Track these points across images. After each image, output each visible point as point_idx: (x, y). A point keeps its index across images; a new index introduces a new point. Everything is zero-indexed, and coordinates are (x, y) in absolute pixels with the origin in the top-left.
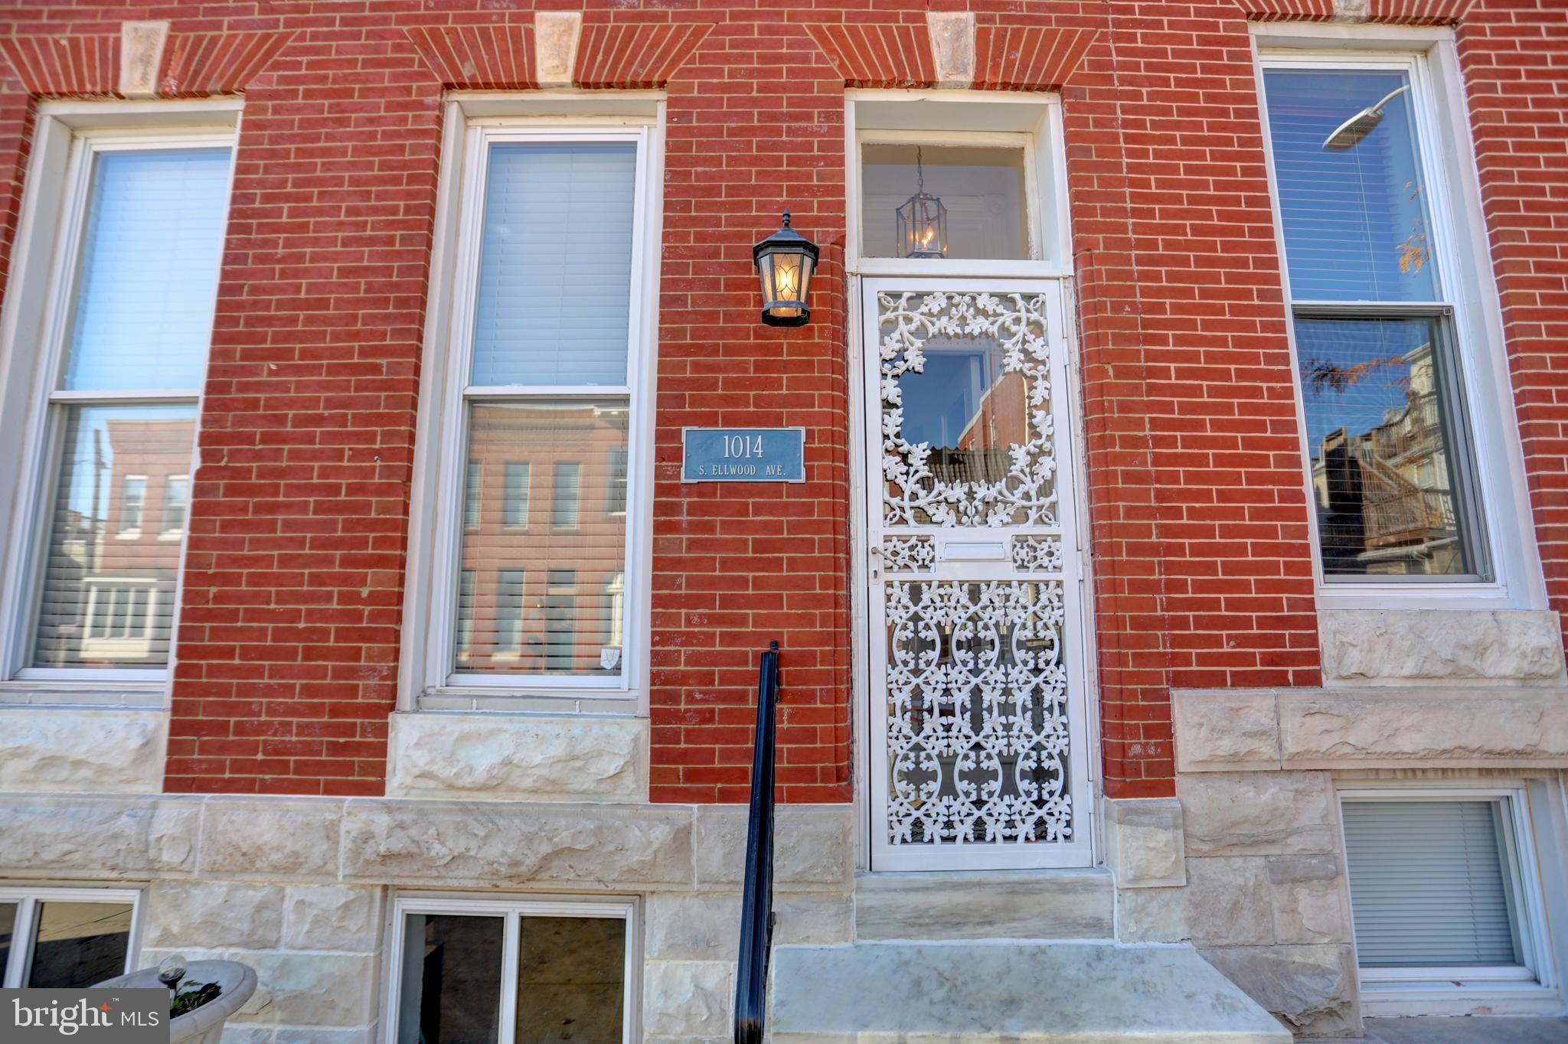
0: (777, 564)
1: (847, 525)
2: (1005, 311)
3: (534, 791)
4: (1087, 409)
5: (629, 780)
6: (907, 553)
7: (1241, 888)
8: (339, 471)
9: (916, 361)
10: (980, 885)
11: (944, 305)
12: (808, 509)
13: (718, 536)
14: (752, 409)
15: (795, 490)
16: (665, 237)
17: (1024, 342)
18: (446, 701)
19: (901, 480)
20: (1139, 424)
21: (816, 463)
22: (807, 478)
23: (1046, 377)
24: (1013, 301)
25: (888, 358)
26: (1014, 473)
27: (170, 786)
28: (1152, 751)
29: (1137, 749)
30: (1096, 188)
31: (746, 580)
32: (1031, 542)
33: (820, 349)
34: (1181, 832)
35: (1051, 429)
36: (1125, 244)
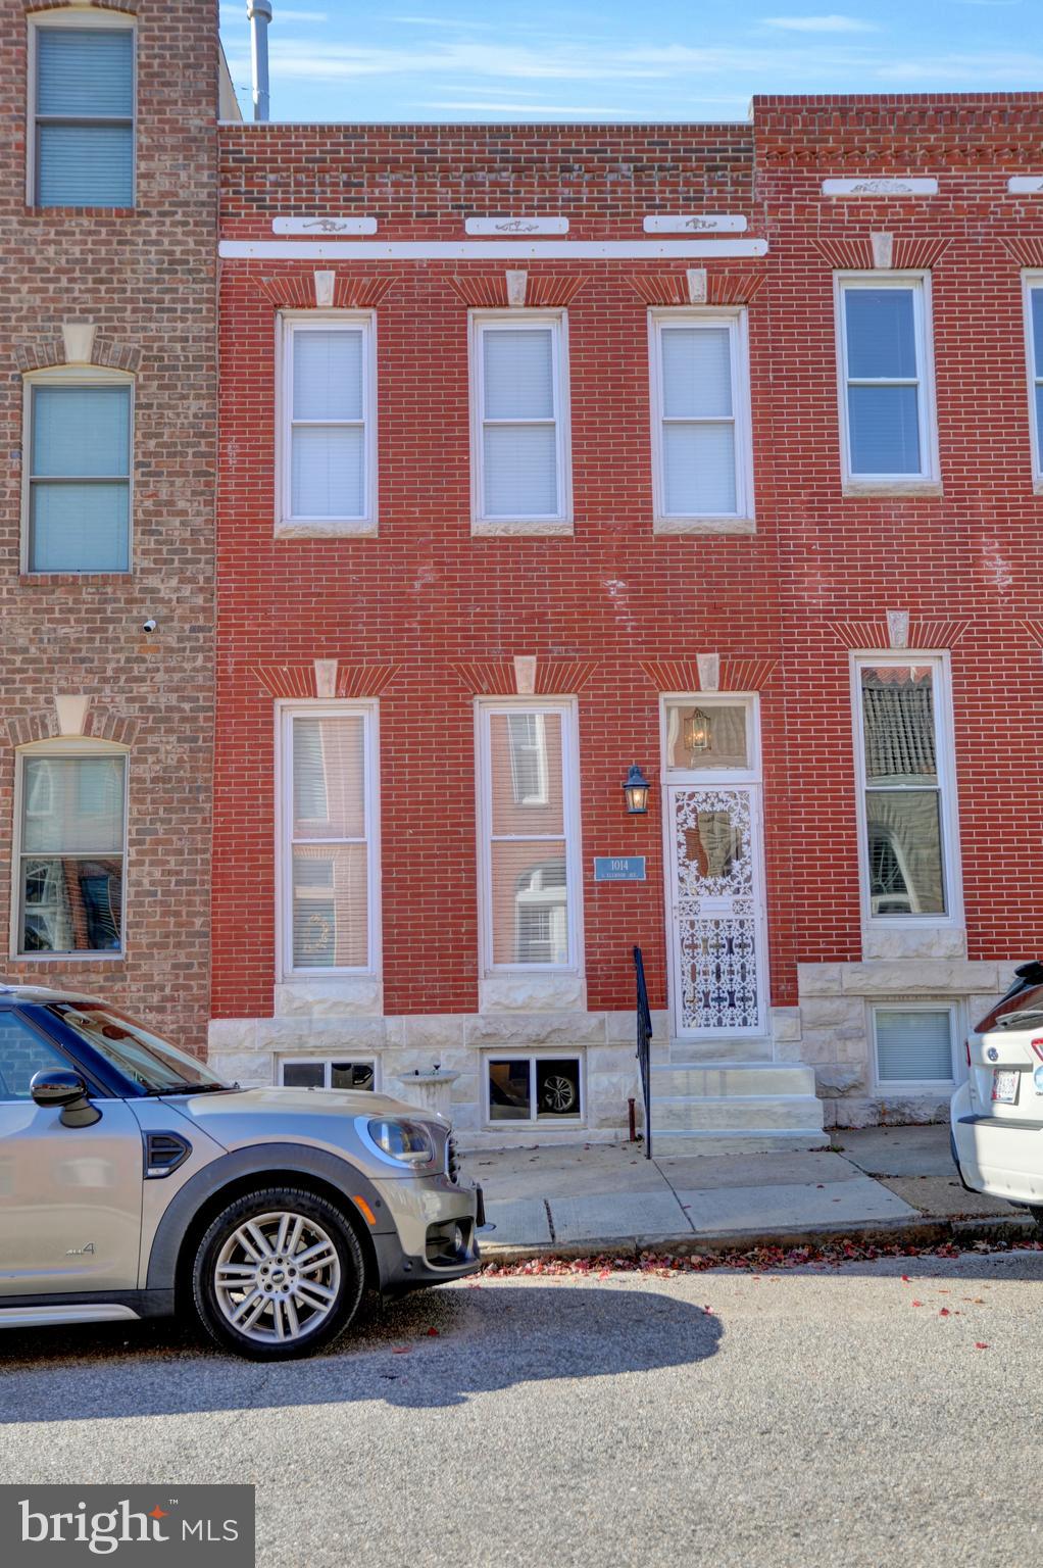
0: (635, 914)
1: (663, 897)
2: (731, 799)
3: (541, 1009)
4: (766, 844)
5: (579, 1003)
6: (688, 908)
7: (823, 1041)
8: (447, 879)
9: (691, 824)
10: (720, 1043)
11: (704, 798)
12: (647, 891)
13: (610, 903)
14: (622, 848)
15: (641, 883)
16: (582, 771)
17: (739, 813)
18: (495, 975)
19: (685, 877)
21: (649, 872)
22: (645, 878)
23: (748, 830)
25: (679, 822)
26: (734, 873)
27: (386, 1013)
28: (789, 988)
29: (783, 987)
31: (622, 921)
32: (741, 903)
34: (799, 1020)
35: (750, 854)
36: (785, 768)
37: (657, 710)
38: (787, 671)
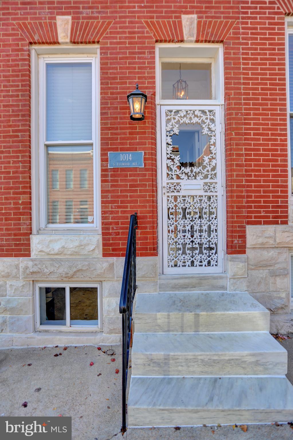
0: (136, 191)
1: (156, 180)
2: (203, 116)
3: (71, 255)
4: (226, 145)
5: (97, 251)
6: (173, 188)
7: (261, 278)
8: (10, 167)
9: (176, 131)
10: (192, 277)
11: (185, 114)
12: (145, 175)
13: (119, 183)
14: (128, 146)
15: (141, 170)
16: (101, 93)
17: (209, 125)
18: (45, 232)
19: (172, 167)
20: (241, 150)
21: (147, 162)
22: (144, 166)
23: (214, 136)
24: (206, 113)
25: (168, 130)
26: (204, 164)
28: (240, 242)
29: (236, 242)
30: (232, 76)
31: (127, 196)
32: (209, 184)
33: (148, 128)
34: (246, 263)
35: (216, 151)
36: (240, 94)
37: (154, 53)
38: (243, 28)
